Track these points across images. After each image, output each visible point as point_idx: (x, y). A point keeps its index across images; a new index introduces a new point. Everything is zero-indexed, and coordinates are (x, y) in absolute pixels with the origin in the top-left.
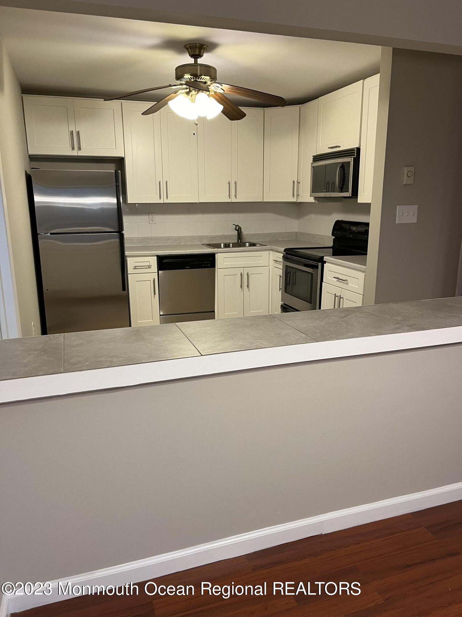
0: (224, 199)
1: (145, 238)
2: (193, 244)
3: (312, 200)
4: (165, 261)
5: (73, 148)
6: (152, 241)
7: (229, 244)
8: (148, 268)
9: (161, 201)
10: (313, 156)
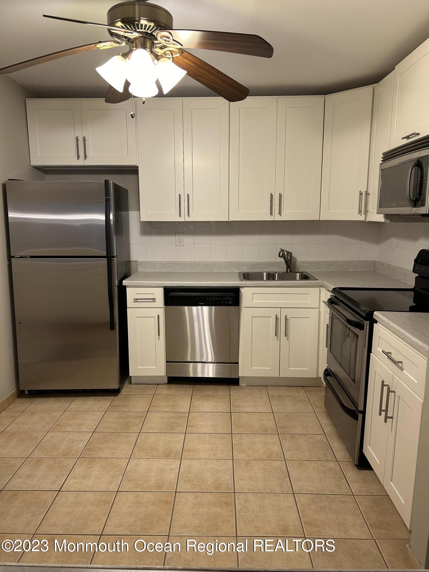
0: (264, 216)
1: (170, 263)
2: (228, 271)
3: (381, 218)
4: (172, 294)
5: (78, 157)
6: (178, 266)
7: (274, 274)
8: (153, 302)
9: (182, 219)
10: (383, 154)
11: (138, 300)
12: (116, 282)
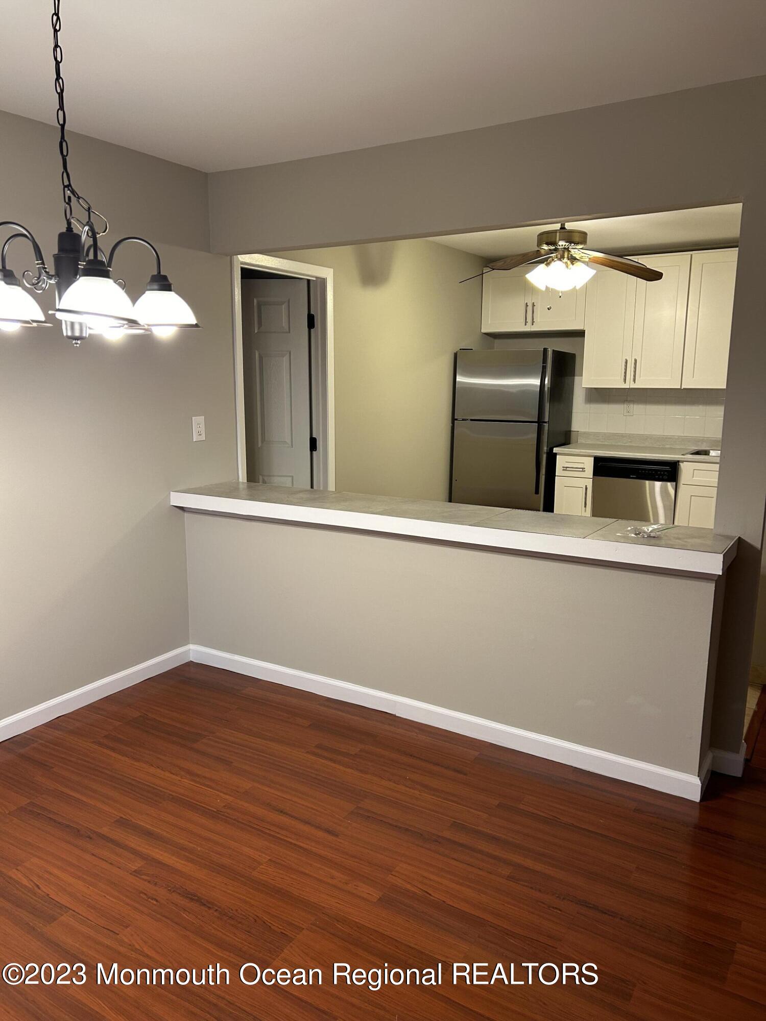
1: (615, 435)
4: (601, 464)
5: (526, 323)
6: (624, 439)
8: (582, 471)
9: (626, 386)
11: (568, 469)
12: (545, 449)
